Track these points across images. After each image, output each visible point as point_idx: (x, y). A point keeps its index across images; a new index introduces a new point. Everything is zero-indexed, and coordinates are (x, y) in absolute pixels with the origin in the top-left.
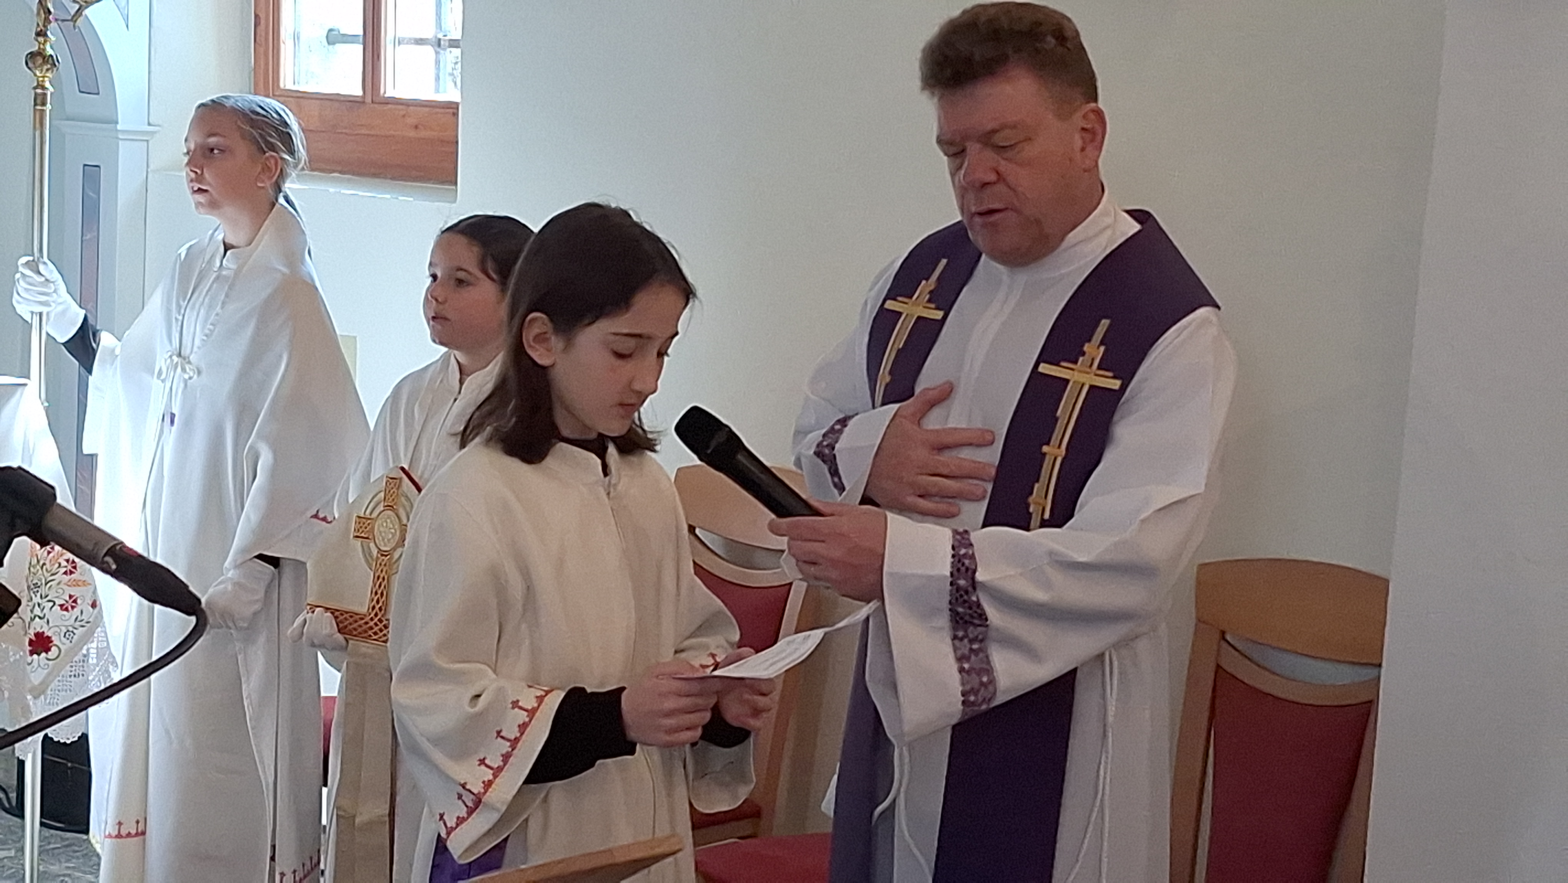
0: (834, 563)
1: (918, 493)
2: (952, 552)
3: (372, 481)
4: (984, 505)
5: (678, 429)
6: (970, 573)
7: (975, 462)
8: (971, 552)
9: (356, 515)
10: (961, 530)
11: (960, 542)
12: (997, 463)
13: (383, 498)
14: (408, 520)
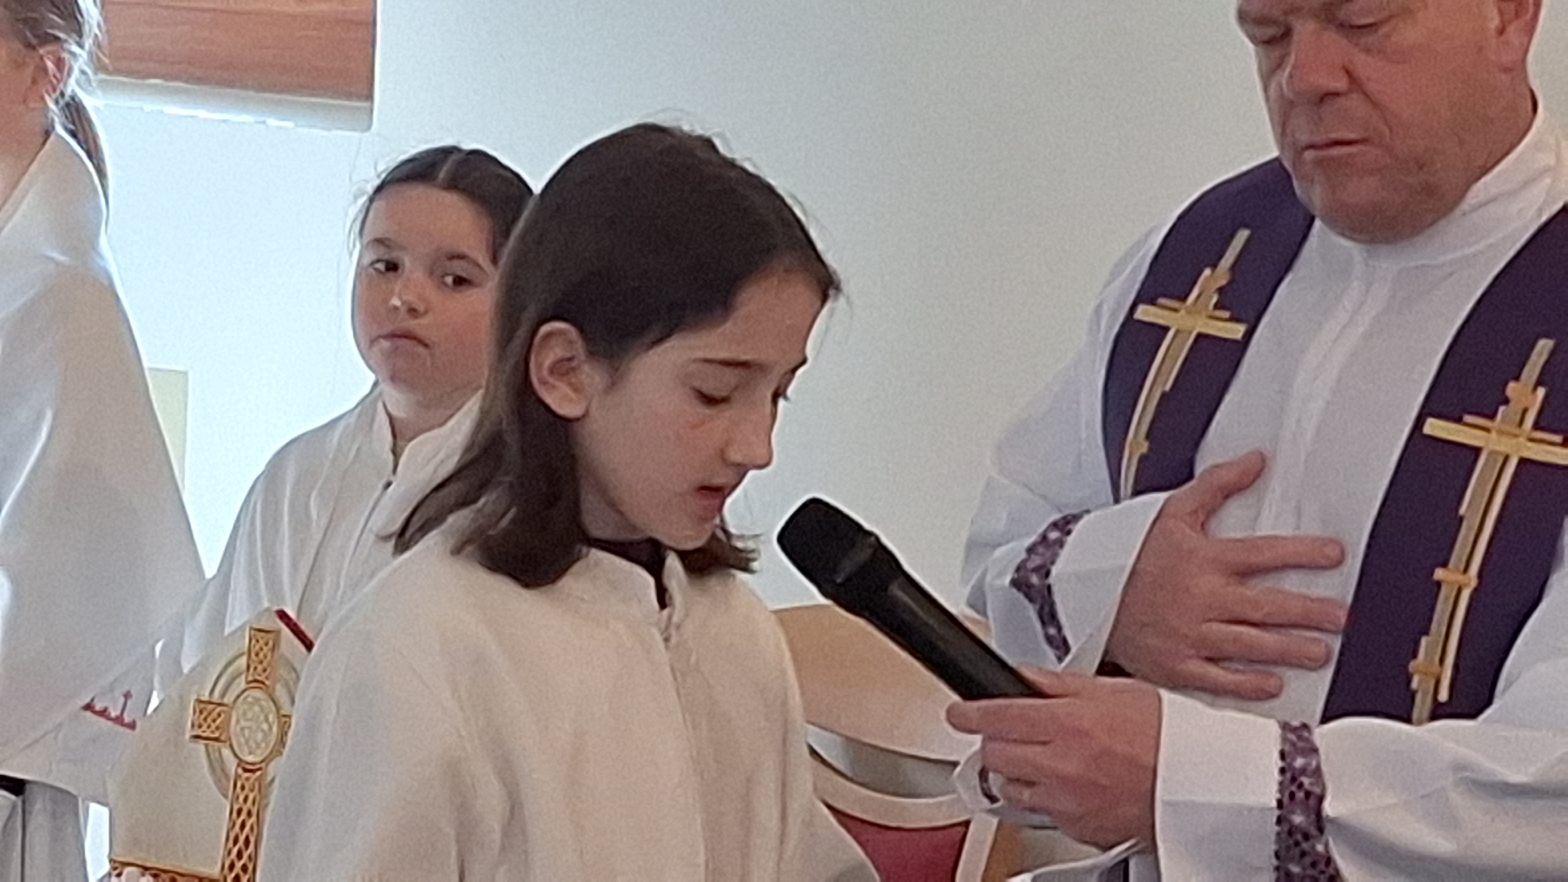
0: (1065, 782)
1: (1206, 653)
2: (1280, 764)
3: (227, 631)
4: (1329, 673)
5: (781, 539)
6: (1312, 802)
7: (1306, 597)
8: (1314, 763)
9: (194, 697)
10: (1296, 723)
11: (1294, 745)
12: (1349, 599)
13: (245, 666)
14: (293, 701)
